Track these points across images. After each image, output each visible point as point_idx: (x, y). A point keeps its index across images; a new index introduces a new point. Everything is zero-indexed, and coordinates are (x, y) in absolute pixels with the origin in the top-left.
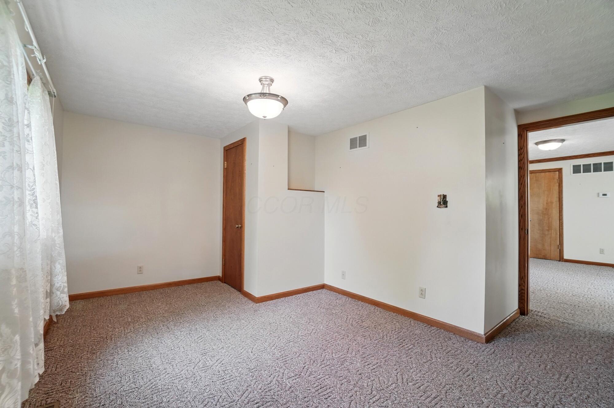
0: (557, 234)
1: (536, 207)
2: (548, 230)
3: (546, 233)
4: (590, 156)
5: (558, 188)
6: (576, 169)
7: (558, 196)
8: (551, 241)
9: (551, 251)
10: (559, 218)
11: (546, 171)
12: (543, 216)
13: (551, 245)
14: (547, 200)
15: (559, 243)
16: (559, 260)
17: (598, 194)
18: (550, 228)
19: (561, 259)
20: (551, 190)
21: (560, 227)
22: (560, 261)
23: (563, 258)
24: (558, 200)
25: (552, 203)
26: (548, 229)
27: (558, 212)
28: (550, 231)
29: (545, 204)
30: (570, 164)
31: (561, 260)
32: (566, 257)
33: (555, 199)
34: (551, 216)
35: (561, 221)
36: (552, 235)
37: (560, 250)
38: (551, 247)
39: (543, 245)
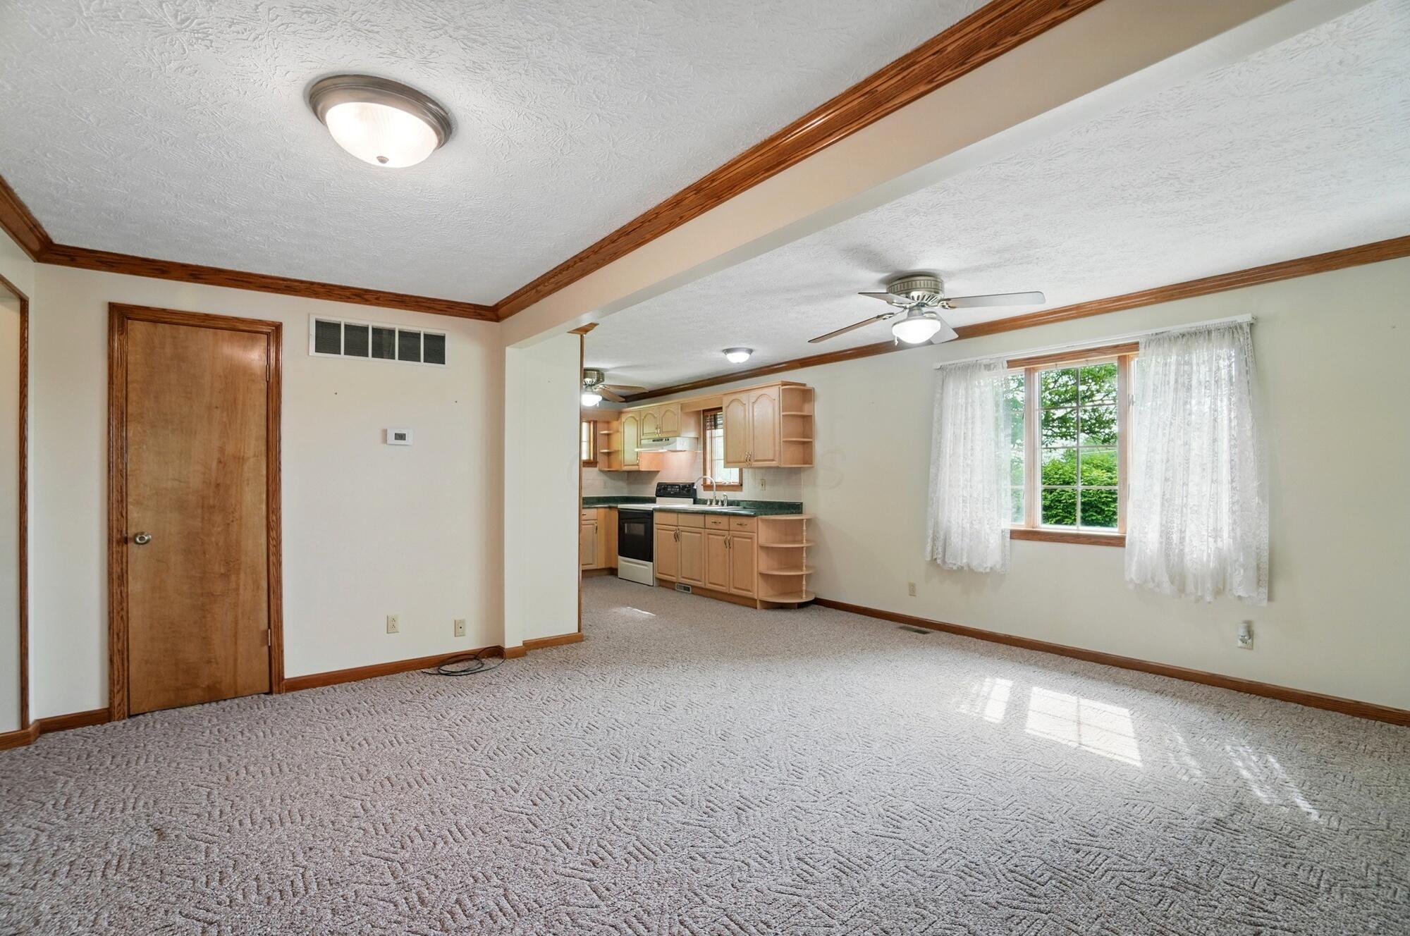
0: (257, 587)
1: (174, 479)
2: (225, 576)
3: (218, 587)
4: (366, 297)
5: (263, 399)
6: (327, 338)
7: (264, 433)
8: (236, 617)
9: (235, 660)
10: (264, 522)
11: (222, 324)
12: (203, 518)
13: (235, 635)
14: (222, 450)
15: (266, 621)
16: (267, 691)
17: (385, 432)
18: (232, 564)
19: (276, 683)
20: (240, 407)
21: (272, 558)
22: (270, 692)
23: (283, 679)
24: (264, 448)
25: (240, 460)
26: (223, 571)
27: (264, 496)
28: (233, 578)
29: (214, 464)
30: (309, 315)
31: (275, 689)
32: (292, 670)
33: (253, 446)
34: (237, 515)
35: (273, 534)
36: (241, 591)
37: (269, 647)
38: (236, 643)
39: (206, 641)
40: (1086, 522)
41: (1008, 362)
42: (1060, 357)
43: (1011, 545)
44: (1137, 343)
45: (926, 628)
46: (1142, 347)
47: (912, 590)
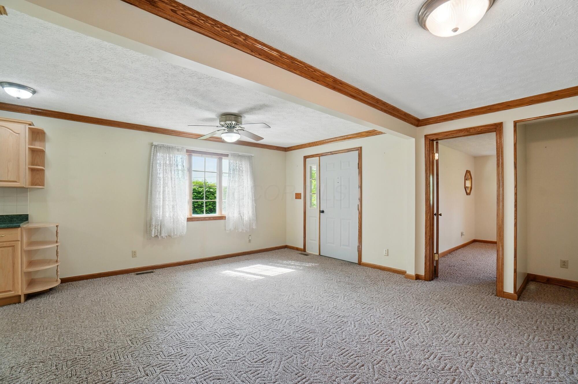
40: (207, 212)
41: (187, 150)
42: (206, 153)
43: (187, 224)
44: (228, 155)
45: (139, 271)
46: (230, 156)
47: (134, 254)
